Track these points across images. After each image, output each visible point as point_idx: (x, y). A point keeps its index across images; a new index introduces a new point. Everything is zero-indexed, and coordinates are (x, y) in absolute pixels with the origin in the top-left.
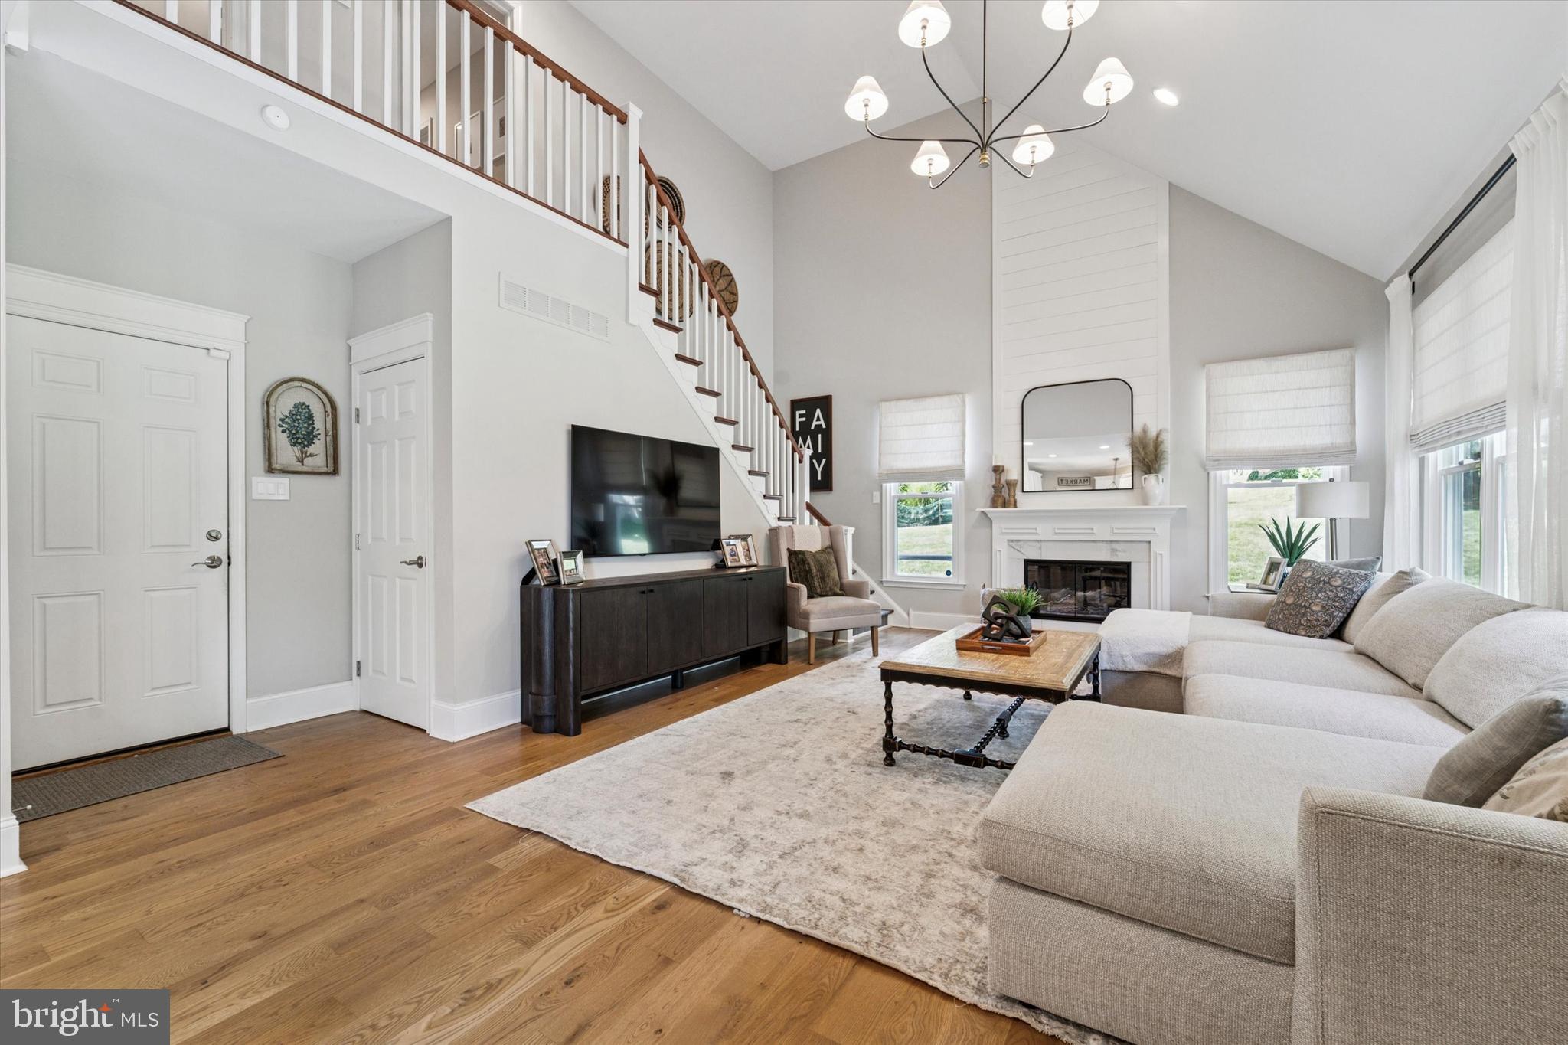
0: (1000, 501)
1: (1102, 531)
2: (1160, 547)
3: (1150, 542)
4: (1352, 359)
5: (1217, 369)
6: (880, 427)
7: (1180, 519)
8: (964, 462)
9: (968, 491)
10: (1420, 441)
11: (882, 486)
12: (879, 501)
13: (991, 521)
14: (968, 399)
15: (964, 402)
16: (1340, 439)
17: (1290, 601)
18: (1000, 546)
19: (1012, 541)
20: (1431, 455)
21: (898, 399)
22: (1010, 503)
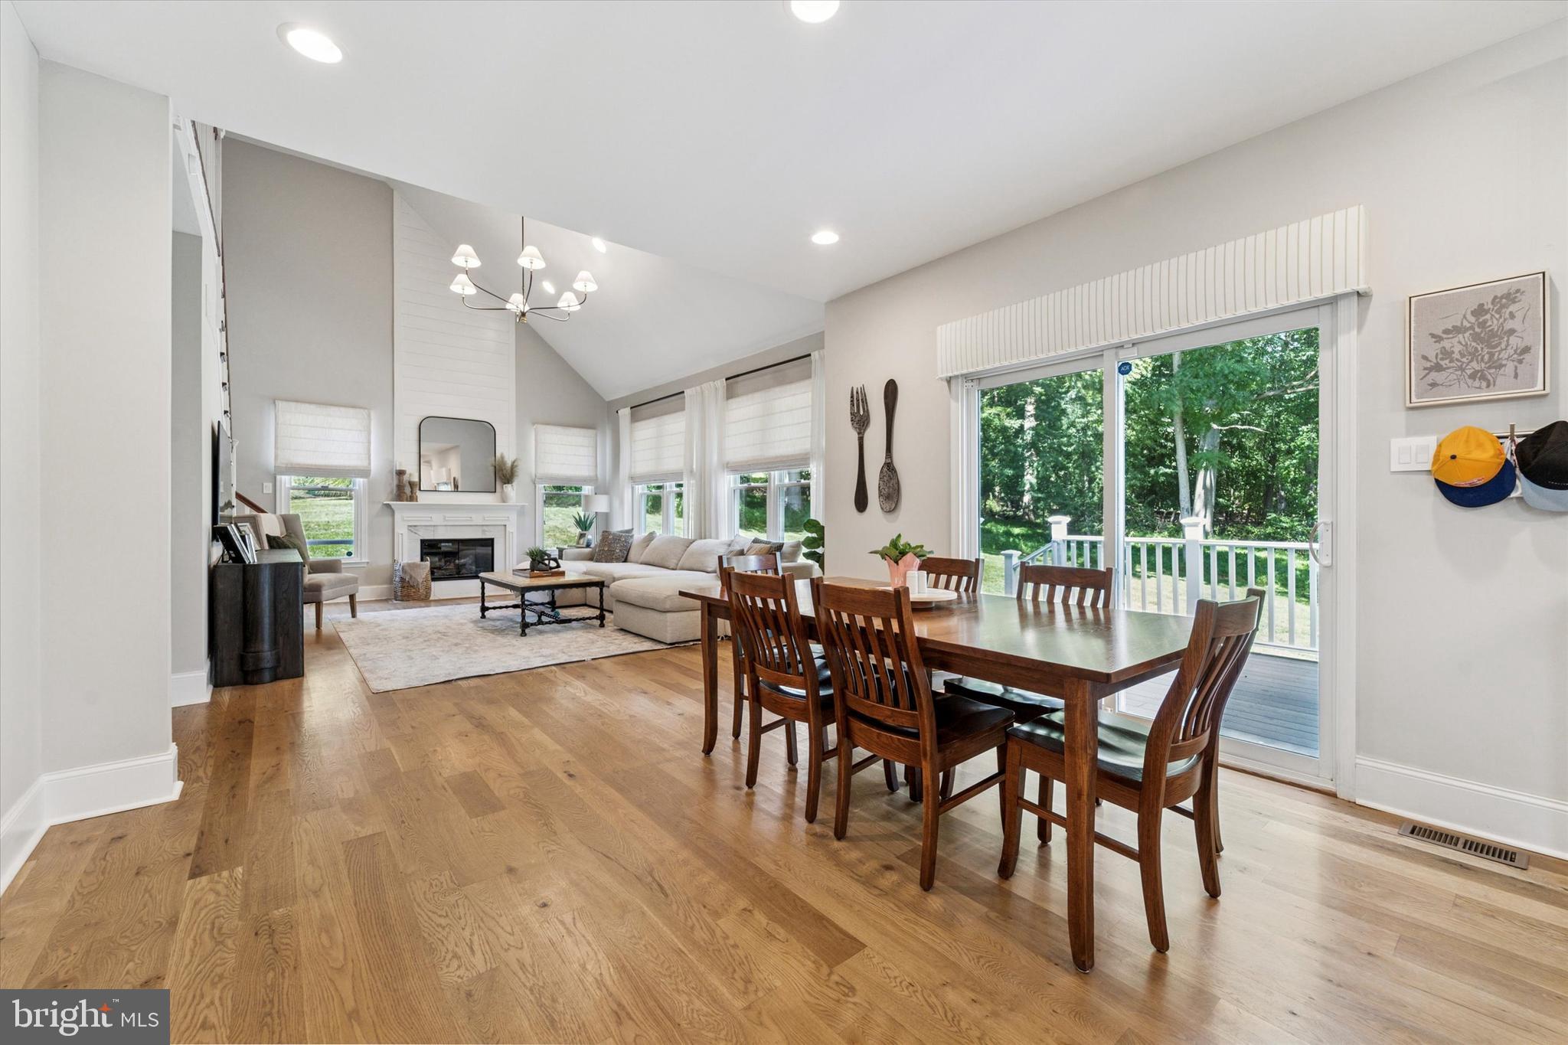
0: (403, 497)
2: (512, 528)
3: (505, 526)
4: (596, 436)
5: (541, 427)
7: (521, 511)
8: (370, 464)
9: (371, 488)
10: (634, 479)
11: (275, 478)
12: (271, 491)
13: (393, 512)
14: (373, 414)
15: (369, 416)
16: (592, 474)
18: (401, 529)
19: (411, 526)
20: (637, 486)
21: (297, 401)
22: (412, 498)
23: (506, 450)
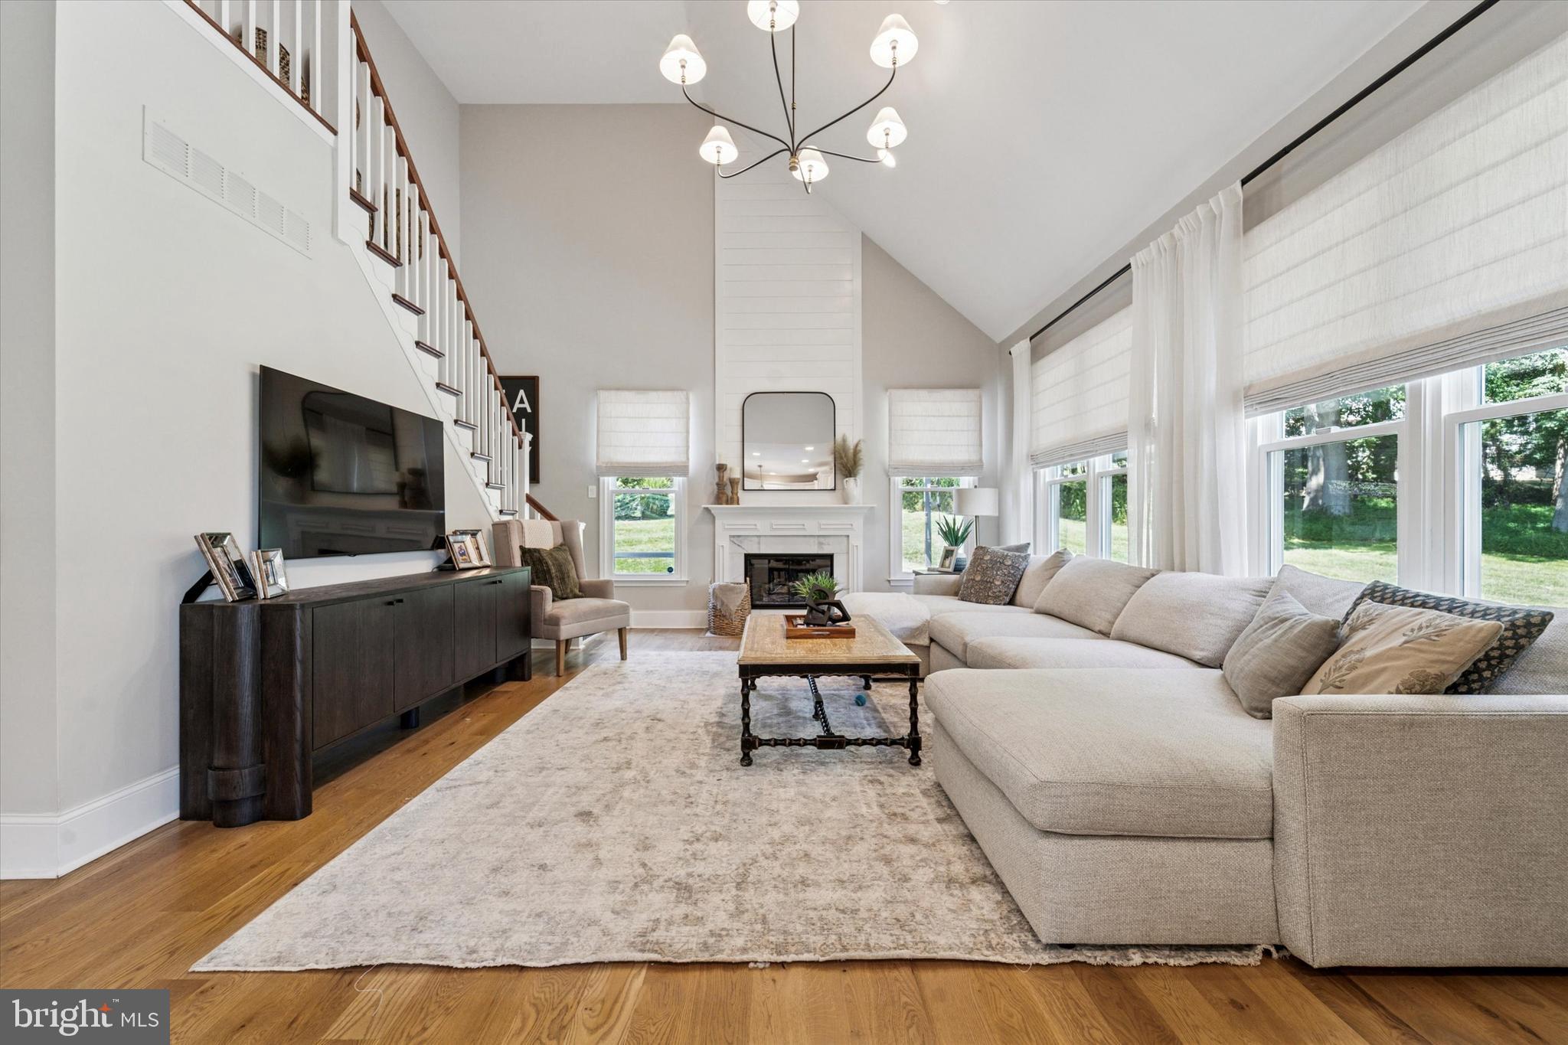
0: (724, 499)
1: (812, 527)
2: (857, 541)
3: (848, 536)
4: (980, 397)
5: (898, 393)
6: (598, 417)
7: (870, 517)
8: (688, 459)
9: (691, 490)
10: (1036, 460)
11: (599, 480)
12: (595, 496)
13: (714, 518)
14: (692, 397)
15: (688, 399)
16: (974, 457)
17: (978, 578)
18: (723, 541)
19: (734, 536)
20: (1042, 470)
21: (618, 389)
22: (732, 500)
23: (850, 430)
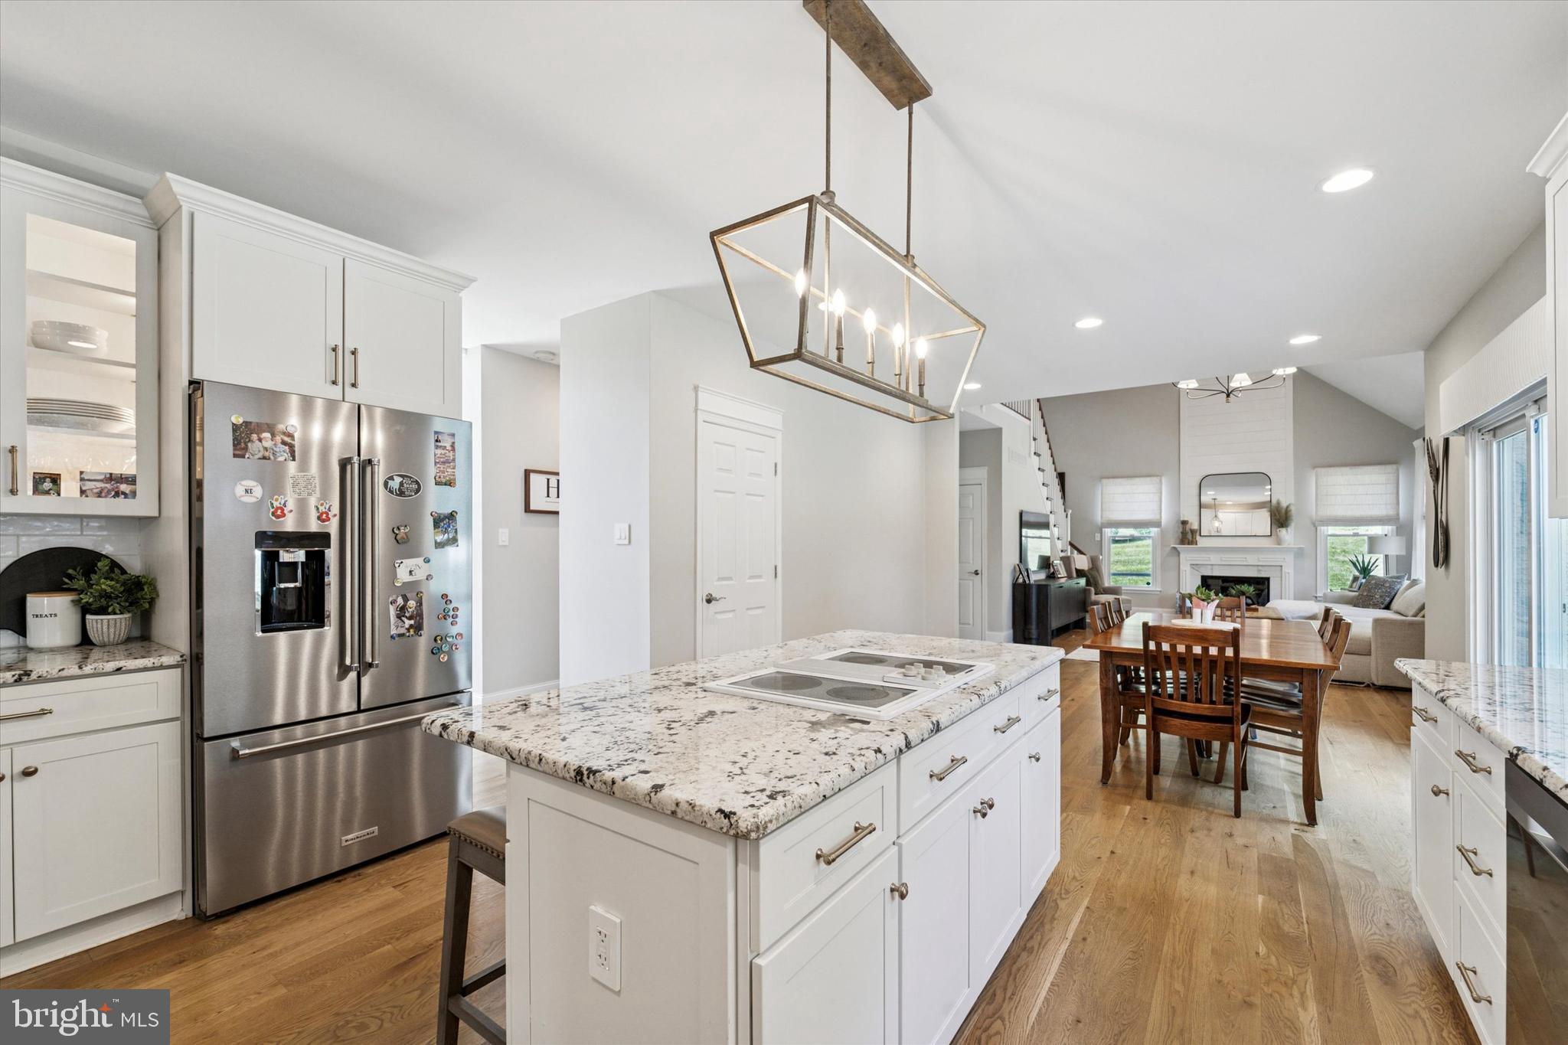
0: (1187, 541)
1: (1252, 559)
2: (1289, 570)
3: (1281, 566)
4: (1398, 470)
5: (1322, 471)
6: (1101, 494)
7: (1299, 554)
8: (1161, 517)
9: (1162, 535)
11: (1102, 530)
12: (1099, 540)
13: (1179, 553)
14: (1163, 479)
15: (1161, 481)
17: (1363, 594)
18: (1185, 567)
19: (1194, 565)
21: (1114, 477)
22: (1192, 542)
23: (1282, 496)
